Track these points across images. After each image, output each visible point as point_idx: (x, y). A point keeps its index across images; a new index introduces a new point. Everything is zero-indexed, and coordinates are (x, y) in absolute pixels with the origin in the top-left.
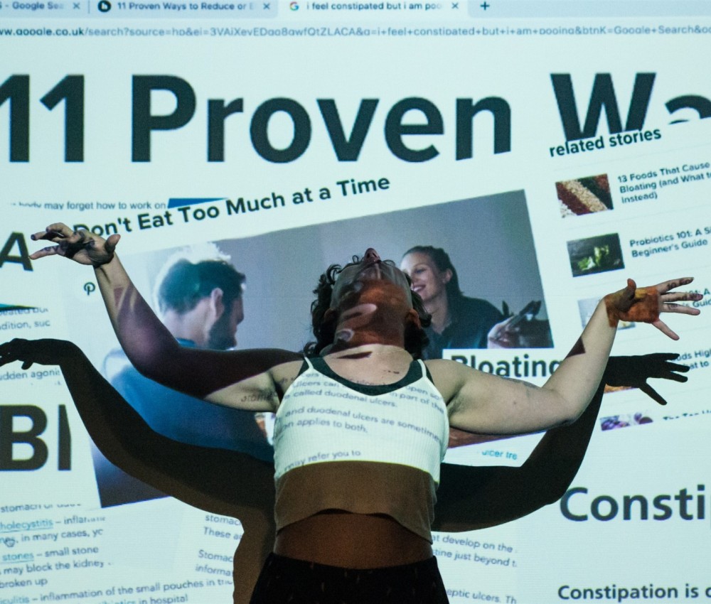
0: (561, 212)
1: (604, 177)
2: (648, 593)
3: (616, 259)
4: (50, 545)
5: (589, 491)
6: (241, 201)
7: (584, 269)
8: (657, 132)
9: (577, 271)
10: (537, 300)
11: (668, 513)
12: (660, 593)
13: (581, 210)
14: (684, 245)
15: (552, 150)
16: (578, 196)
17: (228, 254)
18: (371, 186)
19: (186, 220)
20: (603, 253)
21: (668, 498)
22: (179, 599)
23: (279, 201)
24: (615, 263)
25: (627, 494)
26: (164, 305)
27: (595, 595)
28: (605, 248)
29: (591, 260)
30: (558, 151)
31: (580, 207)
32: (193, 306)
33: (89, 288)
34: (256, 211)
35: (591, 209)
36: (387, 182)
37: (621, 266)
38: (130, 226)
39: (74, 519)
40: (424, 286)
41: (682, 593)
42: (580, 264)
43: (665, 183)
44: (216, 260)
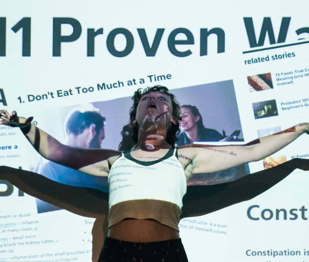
0: (250, 90)
1: (270, 74)
2: (287, 253)
3: (274, 111)
4: (15, 234)
5: (260, 207)
6: (104, 84)
7: (260, 116)
8: (293, 54)
9: (257, 116)
10: (238, 130)
11: (296, 217)
12: (293, 253)
13: (258, 89)
14: (306, 105)
15: (245, 61)
16: (257, 82)
17: (98, 108)
18: (163, 77)
19: (79, 93)
20: (268, 108)
21: (296, 210)
22: (74, 259)
23: (121, 84)
24: (274, 113)
25: (277, 208)
26: (69, 131)
27: (263, 254)
28: (270, 106)
29: (263, 111)
30: (248, 62)
31: (258, 87)
32: (82, 132)
33: (34, 123)
34: (111, 89)
35: (263, 88)
36: (170, 76)
37: (277, 114)
38: (53, 95)
39: (26, 223)
40: (187, 123)
41: (302, 253)
42: (258, 113)
43: (297, 77)
44: (92, 111)
